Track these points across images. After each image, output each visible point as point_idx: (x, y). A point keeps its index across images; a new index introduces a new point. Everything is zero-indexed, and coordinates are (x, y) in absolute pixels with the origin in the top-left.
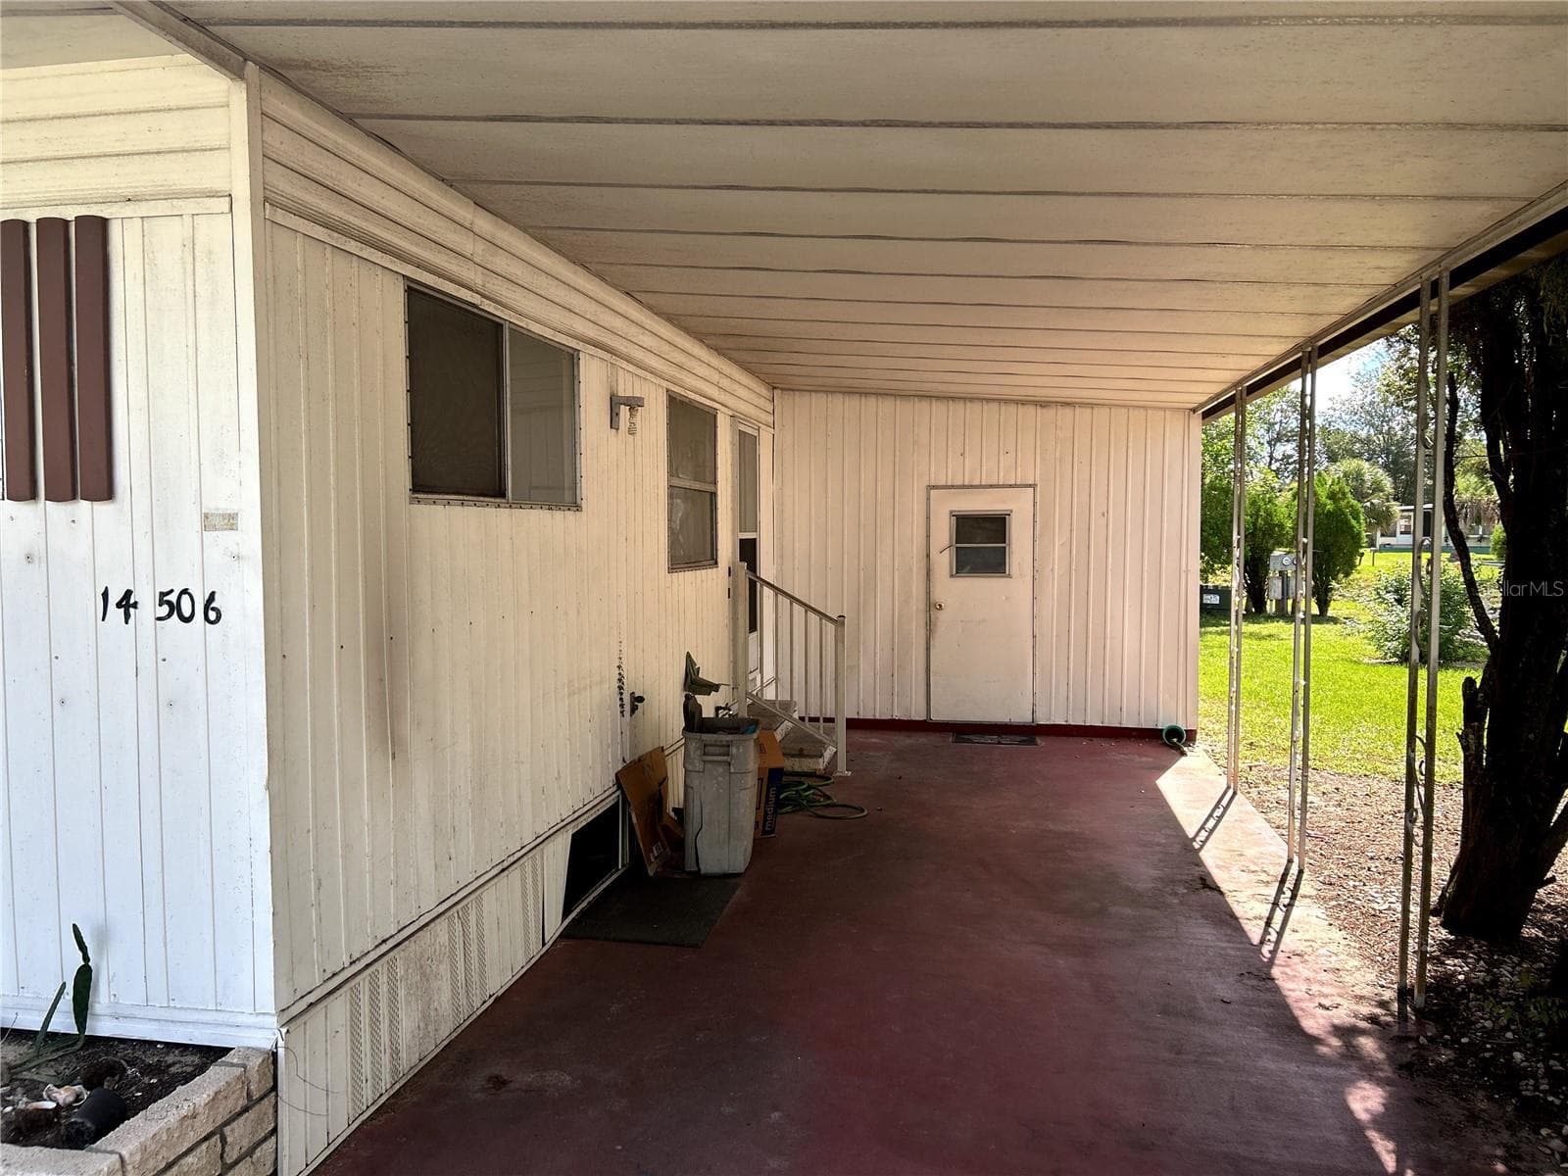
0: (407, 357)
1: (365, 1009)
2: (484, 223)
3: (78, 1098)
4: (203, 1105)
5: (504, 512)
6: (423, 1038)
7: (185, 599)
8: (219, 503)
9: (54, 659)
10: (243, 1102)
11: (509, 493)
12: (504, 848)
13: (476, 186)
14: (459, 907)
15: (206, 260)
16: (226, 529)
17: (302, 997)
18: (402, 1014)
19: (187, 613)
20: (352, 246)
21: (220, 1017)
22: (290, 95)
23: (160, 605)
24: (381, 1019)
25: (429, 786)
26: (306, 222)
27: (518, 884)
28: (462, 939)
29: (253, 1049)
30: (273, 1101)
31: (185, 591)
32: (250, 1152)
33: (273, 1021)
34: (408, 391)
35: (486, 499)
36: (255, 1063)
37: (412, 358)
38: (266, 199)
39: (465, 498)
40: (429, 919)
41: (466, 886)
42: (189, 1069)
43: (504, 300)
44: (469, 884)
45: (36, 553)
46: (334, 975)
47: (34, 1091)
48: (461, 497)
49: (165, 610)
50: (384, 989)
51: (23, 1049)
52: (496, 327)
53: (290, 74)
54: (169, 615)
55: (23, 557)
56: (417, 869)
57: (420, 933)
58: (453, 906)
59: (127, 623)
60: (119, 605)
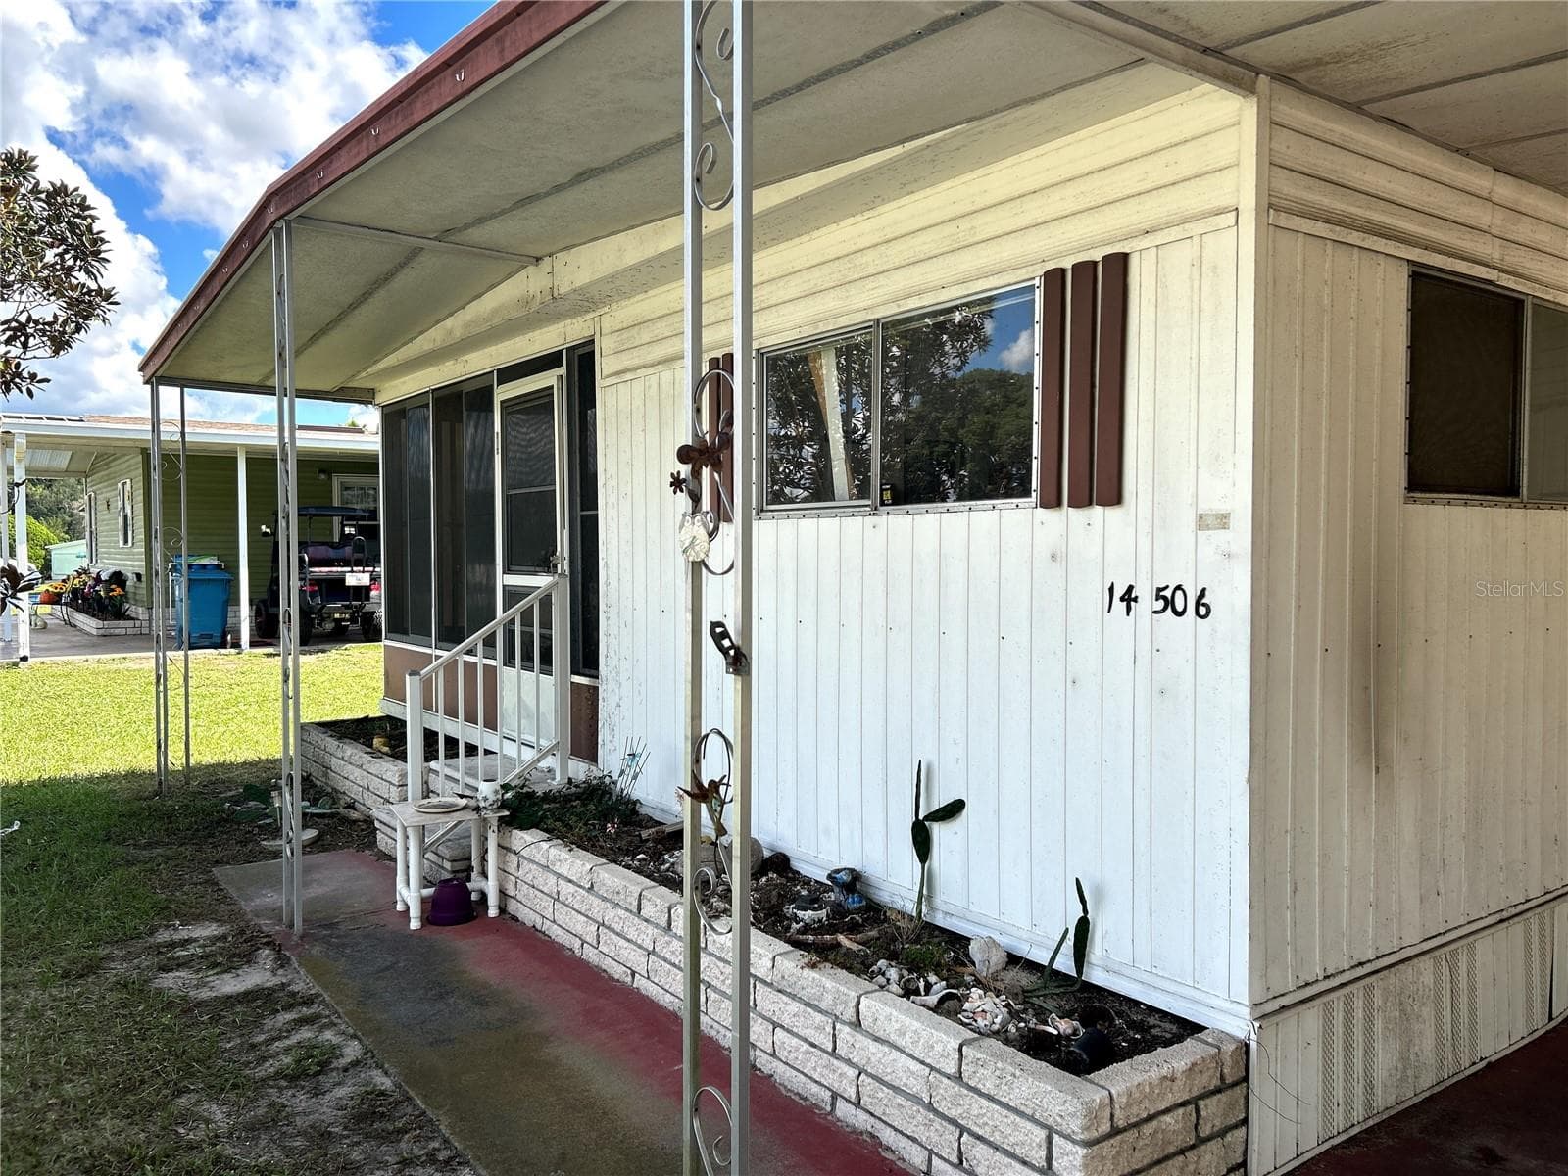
0: (1408, 347)
1: (1338, 1028)
2: (1505, 189)
3: (1075, 1032)
4: (1180, 1070)
5: (1517, 514)
6: (1401, 1080)
7: (1179, 593)
8: (1212, 504)
9: (1069, 645)
10: (1215, 1082)
11: (1524, 491)
12: (1504, 895)
13: (1497, 149)
14: (1446, 949)
15: (1211, 275)
16: (1219, 529)
17: (1275, 997)
18: (1378, 1046)
19: (1180, 608)
20: (1354, 238)
21: (1197, 994)
22: (1299, 98)
23: (1157, 600)
24: (1355, 1045)
25: (1416, 810)
26: (1308, 220)
27: (1520, 941)
28: (1449, 986)
29: (1227, 1034)
30: (1244, 1091)
31: (1179, 587)
32: (1222, 1133)
33: (1246, 1012)
34: (1407, 383)
35: (1495, 498)
36: (1229, 1047)
37: (1414, 348)
38: (1270, 206)
39: (1469, 496)
40: (1413, 953)
41: (1456, 928)
42: (1168, 1036)
43: (1526, 272)
44: (1460, 926)
45: (1059, 552)
46: (1307, 984)
47: (1042, 1015)
48: (1465, 496)
49: (1161, 604)
50: (1359, 1014)
51: (1034, 978)
52: (1514, 304)
53: (1301, 77)
54: (1165, 609)
55: (1049, 556)
56: (1400, 896)
57: (1401, 967)
58: (1440, 946)
59: (1128, 615)
60: (1122, 599)
